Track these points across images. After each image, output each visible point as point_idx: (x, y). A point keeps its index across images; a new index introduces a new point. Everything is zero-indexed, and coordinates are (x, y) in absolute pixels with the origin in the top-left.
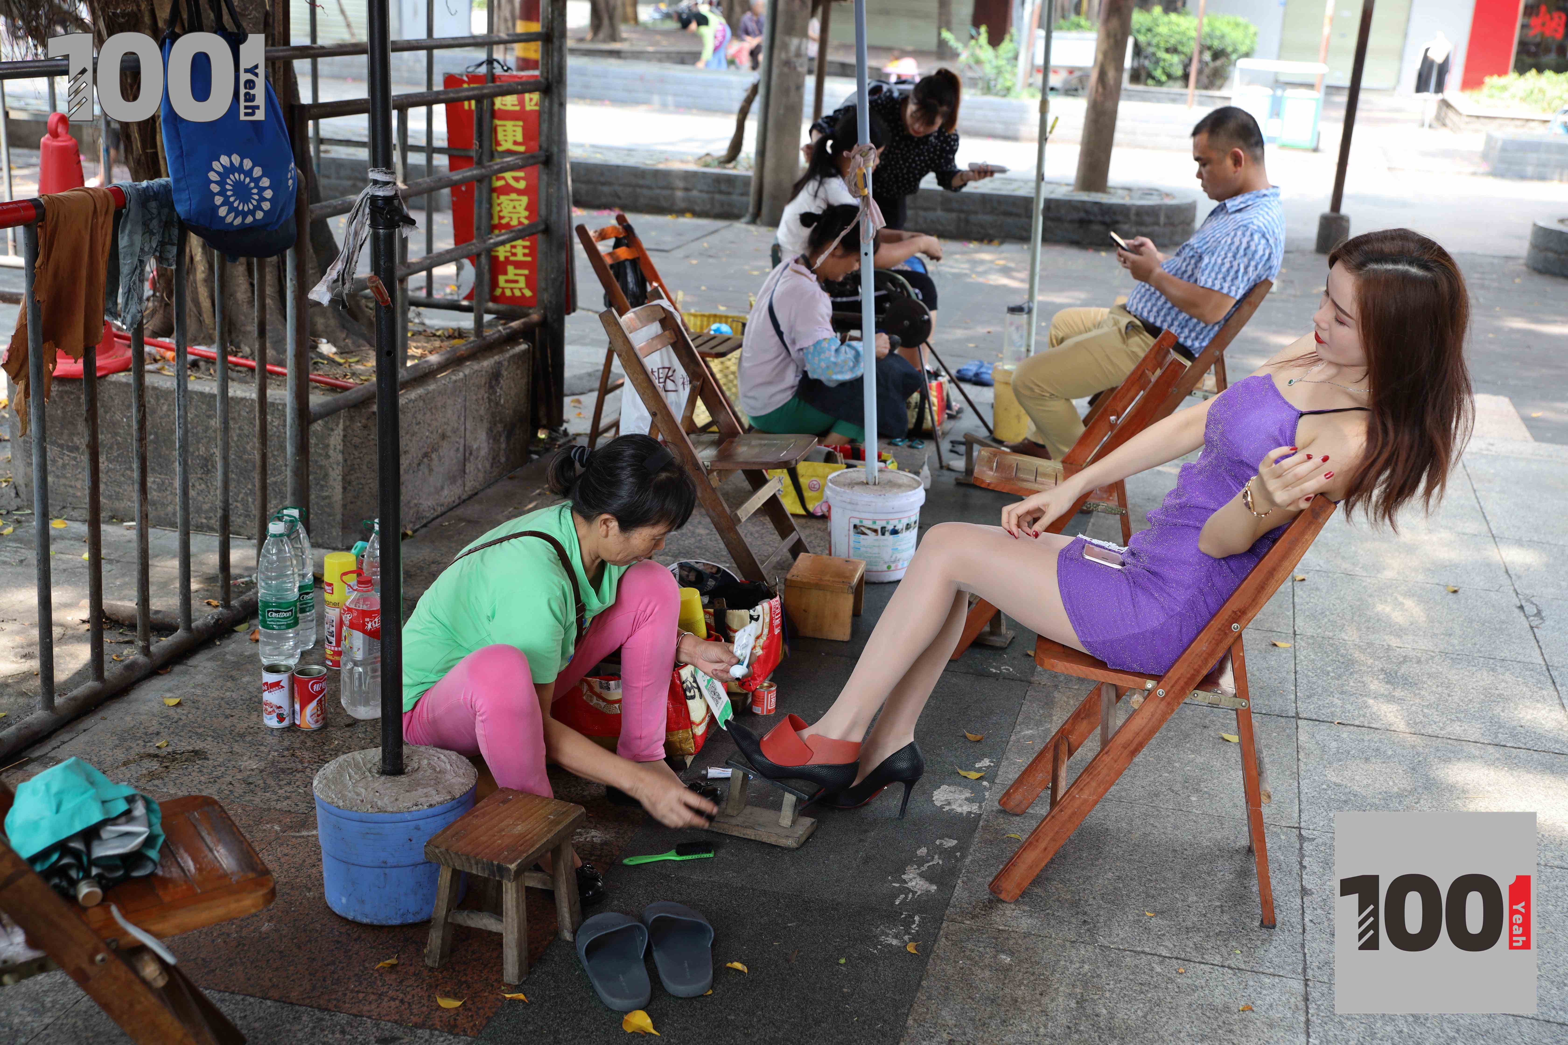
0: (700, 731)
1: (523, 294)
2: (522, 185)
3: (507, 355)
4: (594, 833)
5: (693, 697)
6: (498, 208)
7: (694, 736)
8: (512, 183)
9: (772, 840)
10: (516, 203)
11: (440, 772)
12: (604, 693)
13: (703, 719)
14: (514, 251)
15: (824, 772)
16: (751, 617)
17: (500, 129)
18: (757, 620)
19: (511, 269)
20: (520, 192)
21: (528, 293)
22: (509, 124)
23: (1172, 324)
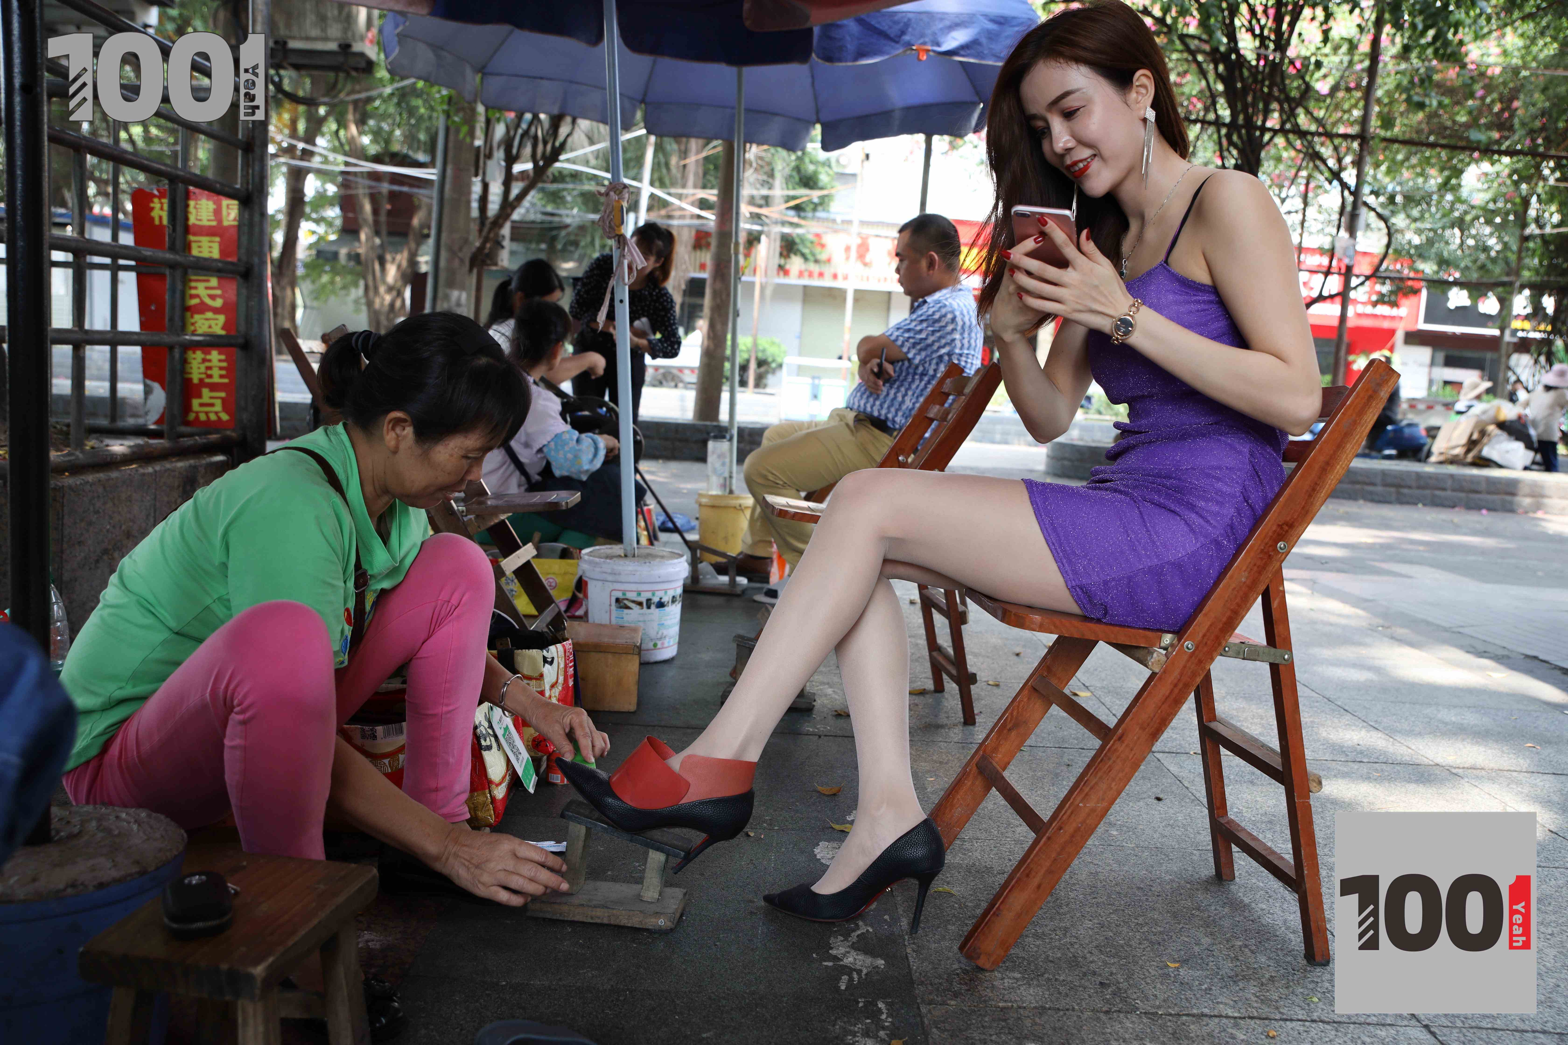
0: (500, 792)
1: (219, 418)
2: (218, 303)
3: (204, 462)
4: (367, 935)
5: (489, 748)
6: (192, 328)
7: (493, 799)
8: (208, 301)
9: (635, 921)
10: (213, 323)
11: (119, 835)
12: (368, 744)
13: (504, 778)
14: (209, 372)
15: (709, 811)
16: (545, 660)
17: (194, 245)
18: (551, 663)
19: (205, 392)
20: (216, 311)
21: (225, 417)
22: (205, 240)
23: (896, 415)
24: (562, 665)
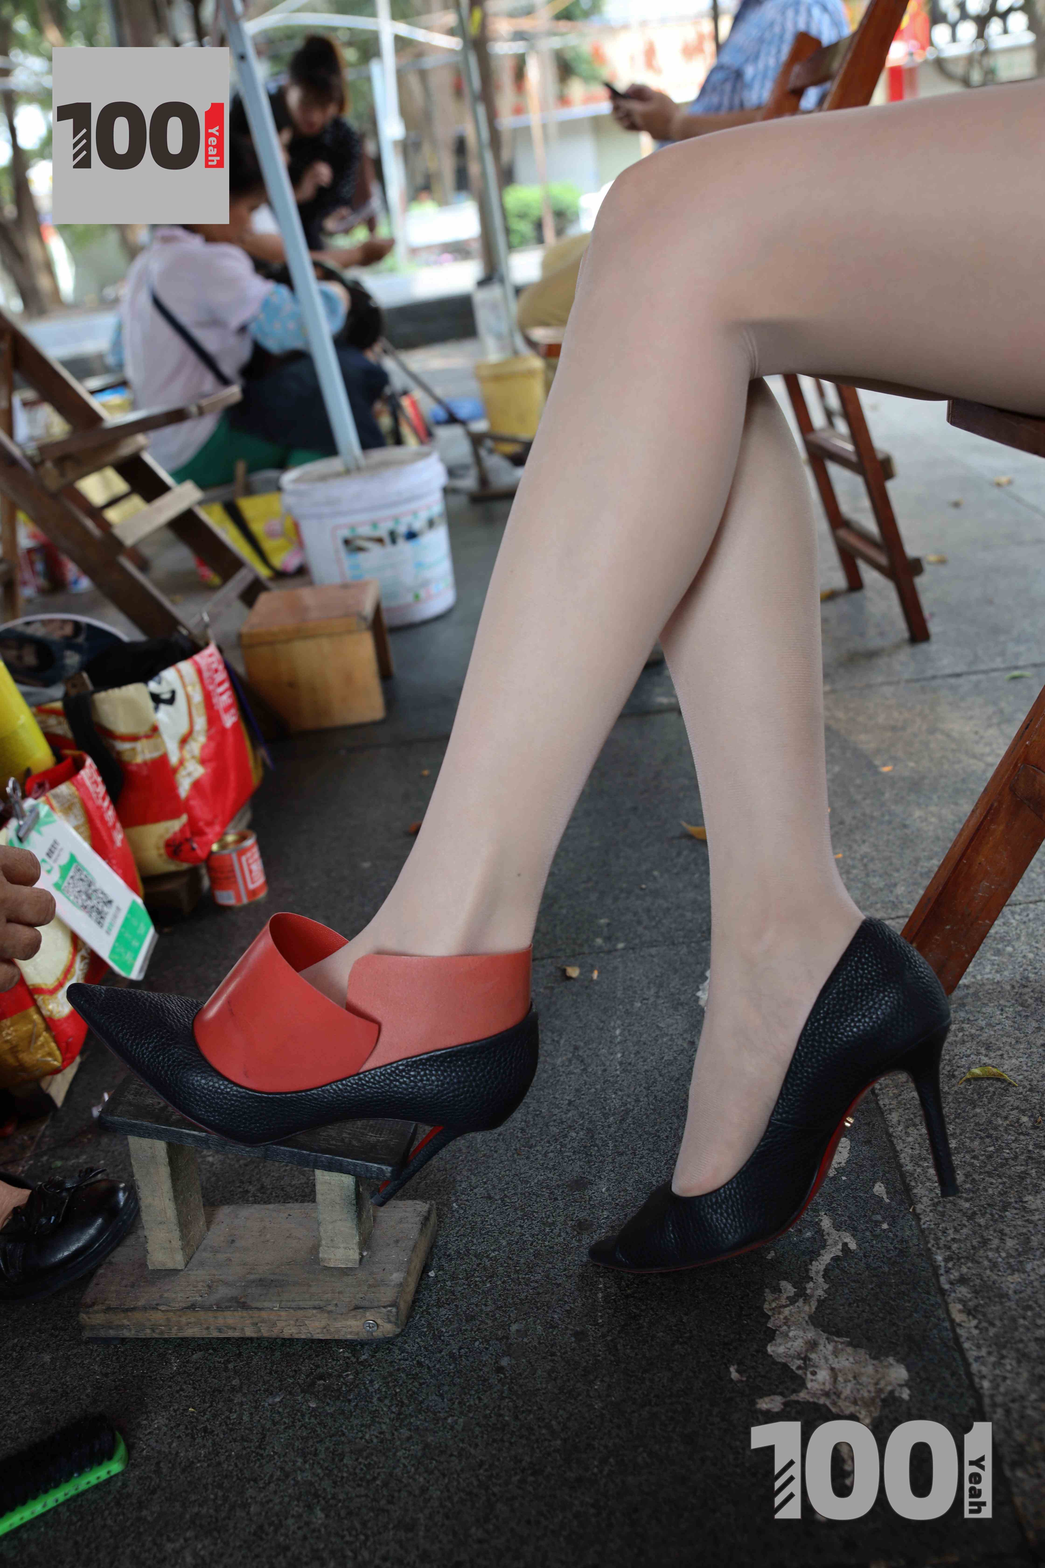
7: (47, 1020)
13: (67, 971)
16: (157, 698)
18: (171, 701)
24: (198, 697)
